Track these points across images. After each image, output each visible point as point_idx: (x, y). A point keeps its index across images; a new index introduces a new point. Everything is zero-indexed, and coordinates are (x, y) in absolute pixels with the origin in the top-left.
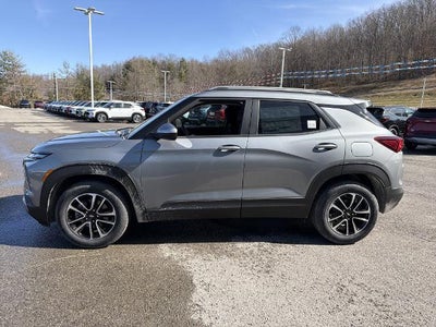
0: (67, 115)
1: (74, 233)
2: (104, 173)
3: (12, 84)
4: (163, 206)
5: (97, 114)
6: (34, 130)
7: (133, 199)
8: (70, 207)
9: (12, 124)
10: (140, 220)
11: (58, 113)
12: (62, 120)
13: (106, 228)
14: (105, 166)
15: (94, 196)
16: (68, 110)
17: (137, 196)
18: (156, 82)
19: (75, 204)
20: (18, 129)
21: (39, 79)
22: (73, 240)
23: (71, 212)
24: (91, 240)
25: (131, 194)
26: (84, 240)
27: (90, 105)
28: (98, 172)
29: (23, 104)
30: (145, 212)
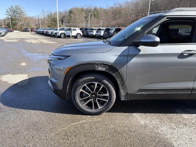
0: (47, 35)
1: (83, 106)
2: (103, 69)
3: (21, 21)
4: (139, 91)
5: (61, 34)
6: (34, 42)
7: (120, 87)
8: (81, 90)
9: (24, 39)
10: (123, 99)
11: (42, 34)
12: (45, 37)
13: (102, 103)
14: (104, 64)
15: (96, 84)
16: (47, 32)
17: (123, 84)
18: (84, 19)
19: (84, 88)
20: (27, 41)
21: (31, 18)
22: (82, 109)
23: (82, 93)
24: (93, 110)
25: (119, 82)
26: (89, 110)
27: (56, 30)
28: (100, 69)
29: (26, 30)
30: (127, 94)
